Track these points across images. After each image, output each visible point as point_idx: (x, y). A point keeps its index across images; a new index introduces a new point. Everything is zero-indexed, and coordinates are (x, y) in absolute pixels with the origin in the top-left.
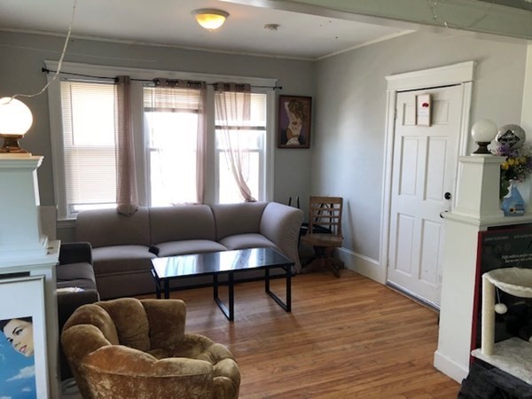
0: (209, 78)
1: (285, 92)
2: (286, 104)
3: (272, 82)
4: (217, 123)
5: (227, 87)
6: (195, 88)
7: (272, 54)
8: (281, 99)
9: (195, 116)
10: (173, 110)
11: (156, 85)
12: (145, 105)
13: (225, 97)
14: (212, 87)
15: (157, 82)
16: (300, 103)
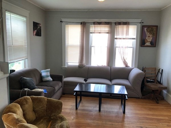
0: (113, 21)
1: (144, 24)
2: (145, 29)
3: (139, 21)
4: (115, 37)
5: (120, 23)
6: (108, 24)
8: (143, 27)
9: (107, 35)
10: (100, 33)
11: (94, 24)
12: (90, 31)
13: (119, 27)
14: (114, 24)
15: (94, 23)
16: (152, 28)
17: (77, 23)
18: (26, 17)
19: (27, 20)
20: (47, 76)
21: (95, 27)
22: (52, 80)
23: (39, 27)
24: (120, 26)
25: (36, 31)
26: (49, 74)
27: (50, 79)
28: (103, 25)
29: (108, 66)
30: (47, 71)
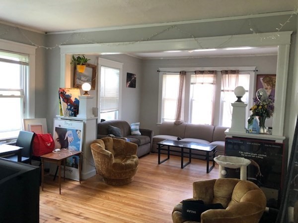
0: (219, 69)
1: (259, 73)
2: (261, 79)
3: (254, 68)
4: (222, 89)
6: (212, 74)
7: (254, 54)
8: (258, 77)
9: (212, 85)
10: (202, 83)
11: (195, 74)
12: (191, 82)
13: (226, 77)
14: (220, 73)
15: (196, 72)
16: (271, 78)
17: (175, 73)
18: (119, 69)
19: (120, 72)
20: (136, 130)
21: (196, 77)
22: (140, 134)
23: (133, 79)
24: (227, 75)
25: (129, 82)
26: (138, 127)
27: (139, 133)
28: (206, 74)
29: (213, 125)
30: (137, 125)
